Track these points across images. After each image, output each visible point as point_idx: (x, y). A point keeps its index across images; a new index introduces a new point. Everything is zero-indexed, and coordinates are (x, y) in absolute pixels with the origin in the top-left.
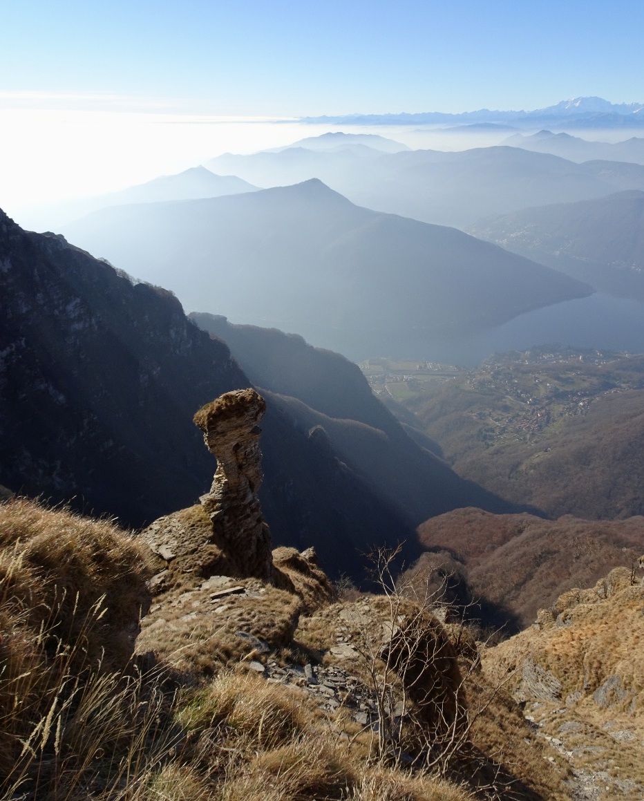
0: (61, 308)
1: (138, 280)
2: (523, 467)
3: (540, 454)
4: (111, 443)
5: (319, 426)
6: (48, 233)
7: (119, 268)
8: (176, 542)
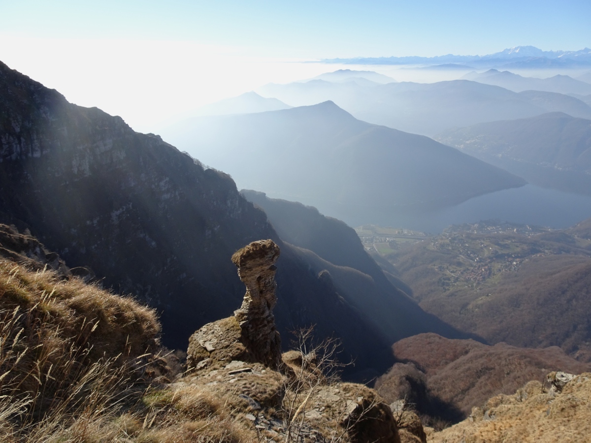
0: (156, 184)
1: (208, 167)
2: (470, 307)
3: (483, 297)
4: (185, 275)
5: (325, 271)
6: (151, 134)
7: (195, 158)
8: (216, 340)
